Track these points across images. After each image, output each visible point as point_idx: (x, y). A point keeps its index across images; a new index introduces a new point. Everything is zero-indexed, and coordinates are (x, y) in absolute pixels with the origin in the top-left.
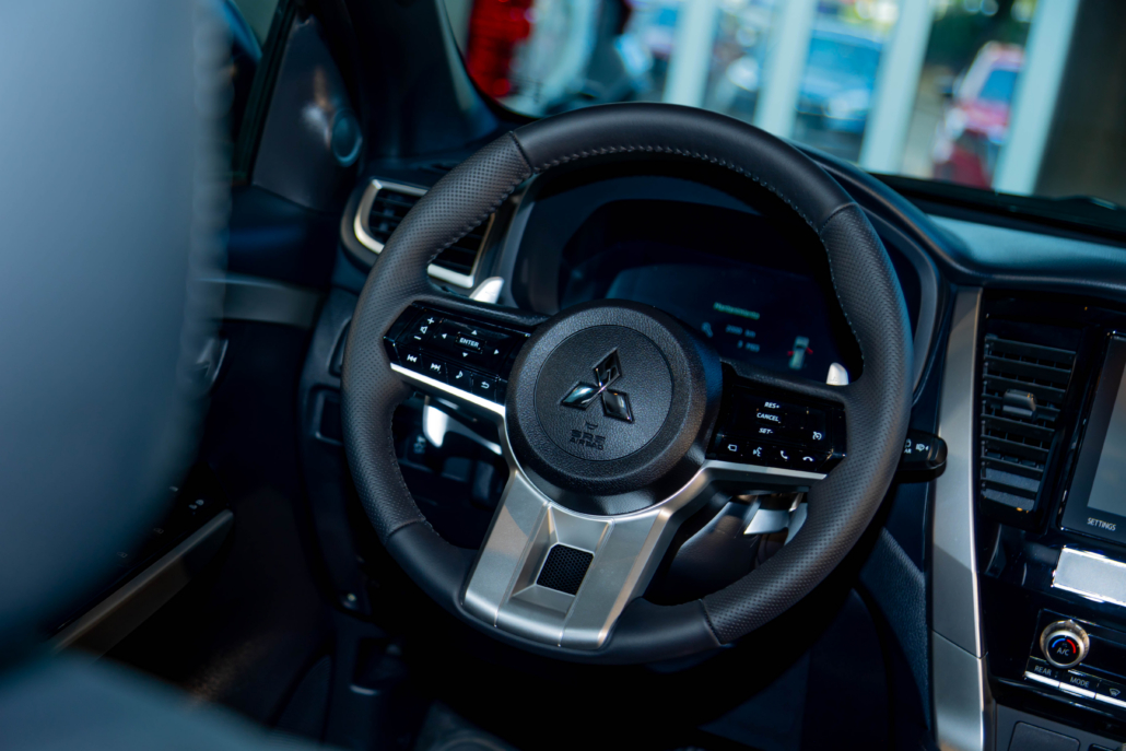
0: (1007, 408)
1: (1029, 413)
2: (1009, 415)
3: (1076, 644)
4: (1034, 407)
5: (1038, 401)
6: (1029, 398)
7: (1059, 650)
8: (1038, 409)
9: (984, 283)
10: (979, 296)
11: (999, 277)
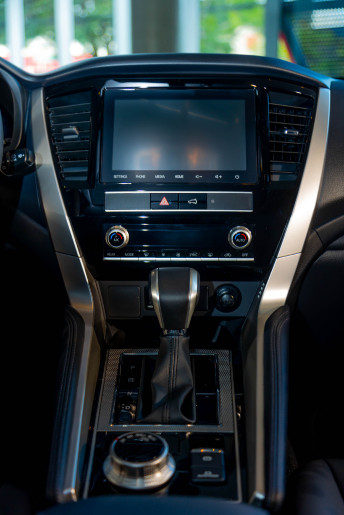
0: (65, 137)
1: (76, 136)
2: (67, 140)
3: (122, 235)
4: (77, 133)
5: (79, 129)
6: (74, 129)
7: (115, 240)
8: (79, 133)
9: (43, 85)
10: (42, 91)
11: (48, 79)
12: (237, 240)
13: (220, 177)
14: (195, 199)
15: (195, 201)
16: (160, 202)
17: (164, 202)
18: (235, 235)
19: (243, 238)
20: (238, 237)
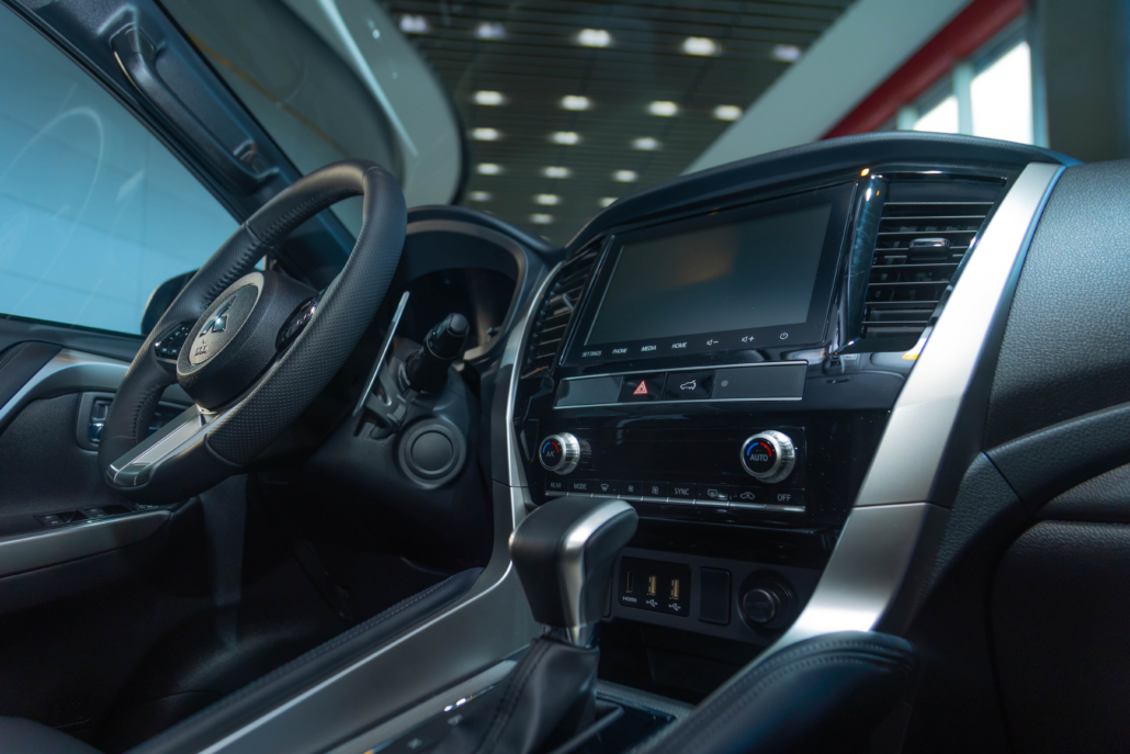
3: (557, 443)
4: (567, 302)
6: (564, 298)
7: (548, 454)
12: (753, 458)
13: (751, 339)
14: (693, 382)
15: (692, 385)
16: (635, 389)
17: (642, 389)
18: (748, 446)
19: (764, 451)
20: (753, 451)
